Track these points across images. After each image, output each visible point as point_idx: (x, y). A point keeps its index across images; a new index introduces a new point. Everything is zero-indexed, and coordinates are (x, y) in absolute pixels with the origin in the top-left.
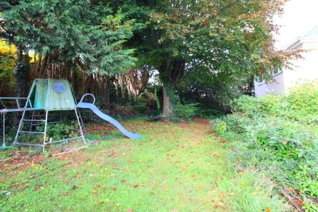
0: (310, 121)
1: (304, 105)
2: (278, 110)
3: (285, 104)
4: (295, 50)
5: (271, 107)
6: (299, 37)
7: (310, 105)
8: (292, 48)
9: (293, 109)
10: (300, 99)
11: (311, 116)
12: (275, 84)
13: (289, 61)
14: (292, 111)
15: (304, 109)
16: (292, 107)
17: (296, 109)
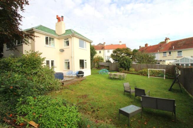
0: (32, 73)
1: (30, 65)
2: (14, 68)
3: (19, 64)
4: (30, 34)
5: (11, 65)
6: (33, 28)
7: (33, 65)
8: (29, 32)
9: (24, 67)
10: (28, 61)
11: (33, 71)
12: (16, 51)
13: (25, 39)
14: (24, 68)
15: (30, 67)
16: (24, 66)
17: (26, 67)
